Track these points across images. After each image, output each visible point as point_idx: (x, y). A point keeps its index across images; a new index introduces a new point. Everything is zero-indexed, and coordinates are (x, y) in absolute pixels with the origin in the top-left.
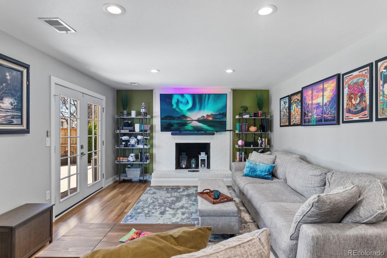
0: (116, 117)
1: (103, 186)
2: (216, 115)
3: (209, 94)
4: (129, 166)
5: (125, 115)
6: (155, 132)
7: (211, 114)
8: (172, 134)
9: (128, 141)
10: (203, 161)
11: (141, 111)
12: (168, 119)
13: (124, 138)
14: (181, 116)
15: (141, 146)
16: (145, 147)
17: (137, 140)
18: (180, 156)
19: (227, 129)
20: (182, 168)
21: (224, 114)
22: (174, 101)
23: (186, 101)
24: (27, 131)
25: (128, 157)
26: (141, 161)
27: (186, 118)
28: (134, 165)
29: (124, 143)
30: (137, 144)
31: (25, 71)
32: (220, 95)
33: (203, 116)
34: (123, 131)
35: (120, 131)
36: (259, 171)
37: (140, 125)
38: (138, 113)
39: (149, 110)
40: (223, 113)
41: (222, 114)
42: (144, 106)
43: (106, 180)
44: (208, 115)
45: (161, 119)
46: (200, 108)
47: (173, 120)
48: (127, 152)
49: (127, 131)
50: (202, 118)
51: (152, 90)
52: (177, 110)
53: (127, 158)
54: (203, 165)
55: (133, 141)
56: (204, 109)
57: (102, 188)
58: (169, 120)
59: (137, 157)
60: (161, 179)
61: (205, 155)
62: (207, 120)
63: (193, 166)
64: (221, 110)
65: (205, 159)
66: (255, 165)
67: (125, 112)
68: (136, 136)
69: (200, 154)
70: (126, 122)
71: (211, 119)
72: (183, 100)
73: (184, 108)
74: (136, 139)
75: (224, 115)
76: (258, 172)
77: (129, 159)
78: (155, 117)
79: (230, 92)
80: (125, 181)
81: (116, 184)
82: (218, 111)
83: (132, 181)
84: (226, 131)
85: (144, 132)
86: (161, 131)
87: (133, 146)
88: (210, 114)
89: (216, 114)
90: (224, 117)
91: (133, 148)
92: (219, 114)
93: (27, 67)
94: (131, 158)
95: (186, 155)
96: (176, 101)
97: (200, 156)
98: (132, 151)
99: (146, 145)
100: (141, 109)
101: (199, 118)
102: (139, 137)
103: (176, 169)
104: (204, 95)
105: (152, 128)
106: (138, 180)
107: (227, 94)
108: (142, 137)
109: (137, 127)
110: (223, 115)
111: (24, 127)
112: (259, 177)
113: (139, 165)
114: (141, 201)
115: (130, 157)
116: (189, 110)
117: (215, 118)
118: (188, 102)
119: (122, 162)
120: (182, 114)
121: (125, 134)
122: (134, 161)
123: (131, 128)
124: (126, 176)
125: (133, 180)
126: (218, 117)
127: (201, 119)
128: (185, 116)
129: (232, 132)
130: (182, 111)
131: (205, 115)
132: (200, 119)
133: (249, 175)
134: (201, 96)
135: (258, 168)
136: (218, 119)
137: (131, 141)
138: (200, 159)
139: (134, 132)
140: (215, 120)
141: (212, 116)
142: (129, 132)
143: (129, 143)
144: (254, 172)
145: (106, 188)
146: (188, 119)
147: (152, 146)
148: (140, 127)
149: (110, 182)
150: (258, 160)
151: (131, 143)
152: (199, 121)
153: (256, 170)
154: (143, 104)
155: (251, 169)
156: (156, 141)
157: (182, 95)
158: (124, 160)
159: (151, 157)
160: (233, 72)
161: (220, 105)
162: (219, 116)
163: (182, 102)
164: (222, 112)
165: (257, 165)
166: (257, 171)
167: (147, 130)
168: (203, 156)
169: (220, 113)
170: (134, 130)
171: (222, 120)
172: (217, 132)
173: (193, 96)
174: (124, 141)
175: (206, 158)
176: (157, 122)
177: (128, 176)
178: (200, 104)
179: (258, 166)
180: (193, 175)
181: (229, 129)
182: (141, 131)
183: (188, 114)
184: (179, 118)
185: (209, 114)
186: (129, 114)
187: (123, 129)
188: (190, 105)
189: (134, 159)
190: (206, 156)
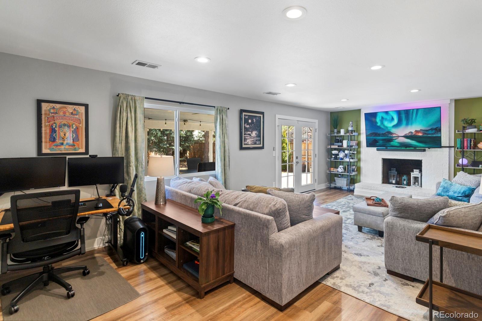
0: (328, 135)
1: (316, 189)
2: (427, 130)
3: (417, 110)
4: (340, 176)
5: (335, 133)
6: (362, 147)
7: (421, 130)
8: (378, 150)
9: (338, 155)
10: (416, 178)
11: (349, 130)
12: (373, 135)
13: (334, 152)
14: (386, 133)
15: (347, 160)
16: (351, 160)
17: (345, 154)
18: (389, 172)
19: (442, 146)
20: (392, 183)
21: (438, 129)
22: (378, 120)
23: (391, 118)
24: (263, 148)
25: (338, 168)
26: (348, 172)
27: (391, 134)
28: (344, 176)
29: (333, 156)
30: (345, 157)
31: (262, 116)
32: (432, 108)
33: (411, 132)
34: (333, 147)
35: (331, 147)
36: (452, 191)
37: (348, 142)
38: (347, 131)
39: (357, 128)
40: (437, 128)
41: (435, 129)
42: (351, 124)
43: (318, 184)
44: (416, 131)
45: (367, 136)
46: (407, 124)
47: (378, 136)
48: (338, 163)
49: (336, 147)
50: (410, 134)
51: (360, 110)
52: (382, 127)
53: (337, 169)
54: (417, 183)
55: (341, 155)
56: (412, 124)
57: (315, 189)
58: (374, 136)
59: (345, 169)
60: (364, 190)
61: (419, 173)
62: (416, 136)
63: (405, 182)
64: (433, 124)
65: (418, 177)
66: (449, 185)
67: (336, 131)
68: (344, 150)
69: (413, 171)
70: (337, 139)
71: (420, 134)
72: (388, 117)
73: (389, 125)
74: (344, 154)
75: (439, 130)
76: (451, 192)
77: (338, 170)
78: (362, 133)
79: (449, 104)
80: (335, 188)
81: (327, 189)
82: (430, 126)
83: (342, 189)
84: (441, 147)
85: (350, 147)
86: (367, 147)
87: (342, 159)
88: (419, 130)
89: (427, 129)
90: (438, 132)
91: (343, 161)
92: (432, 129)
93: (263, 113)
94: (340, 169)
95: (396, 171)
96: (380, 118)
97: (412, 173)
98: (342, 163)
99: (352, 159)
100: (349, 128)
101: (406, 134)
102: (346, 152)
103: (383, 183)
104: (411, 110)
105: (359, 144)
106: (347, 189)
107: (440, 107)
108: (348, 151)
109: (345, 144)
110: (437, 130)
111: (261, 146)
112: (451, 197)
113: (347, 176)
115: (339, 168)
116: (395, 126)
117: (426, 134)
118: (393, 119)
119: (333, 172)
120: (387, 130)
121: (335, 149)
122: (342, 172)
123: (340, 144)
124: (336, 184)
125: (343, 188)
126: (430, 132)
127: (409, 135)
129: (453, 149)
130: (387, 127)
131: (413, 131)
132: (408, 135)
133: (441, 194)
134: (407, 112)
135: (451, 189)
136: (430, 134)
137: (340, 155)
138: (412, 176)
139: (342, 147)
140: (425, 135)
141: (421, 131)
142: (338, 147)
143: (338, 157)
144: (446, 192)
145: (318, 190)
146: (394, 136)
147: (359, 160)
148: (347, 143)
149: (323, 186)
150: (460, 181)
151: (340, 157)
152: (406, 137)
153: (448, 190)
154: (351, 123)
155: (444, 189)
156: (363, 156)
157: (387, 113)
158: (334, 171)
159: (359, 170)
161: (432, 119)
162: (431, 131)
163: (386, 119)
164: (435, 127)
165: (452, 185)
166: (450, 192)
167: (353, 146)
168: (415, 173)
169: (432, 128)
170: (342, 146)
171: (435, 136)
172: (429, 148)
173: (399, 113)
174: (334, 155)
175: (419, 176)
176: (363, 139)
177: (337, 184)
178: (407, 120)
179: (453, 186)
181: (448, 145)
182: (348, 146)
183: (393, 130)
184: (384, 135)
185: (418, 129)
186: (339, 132)
187: (333, 145)
188: (396, 121)
189: (343, 170)
190: (420, 174)
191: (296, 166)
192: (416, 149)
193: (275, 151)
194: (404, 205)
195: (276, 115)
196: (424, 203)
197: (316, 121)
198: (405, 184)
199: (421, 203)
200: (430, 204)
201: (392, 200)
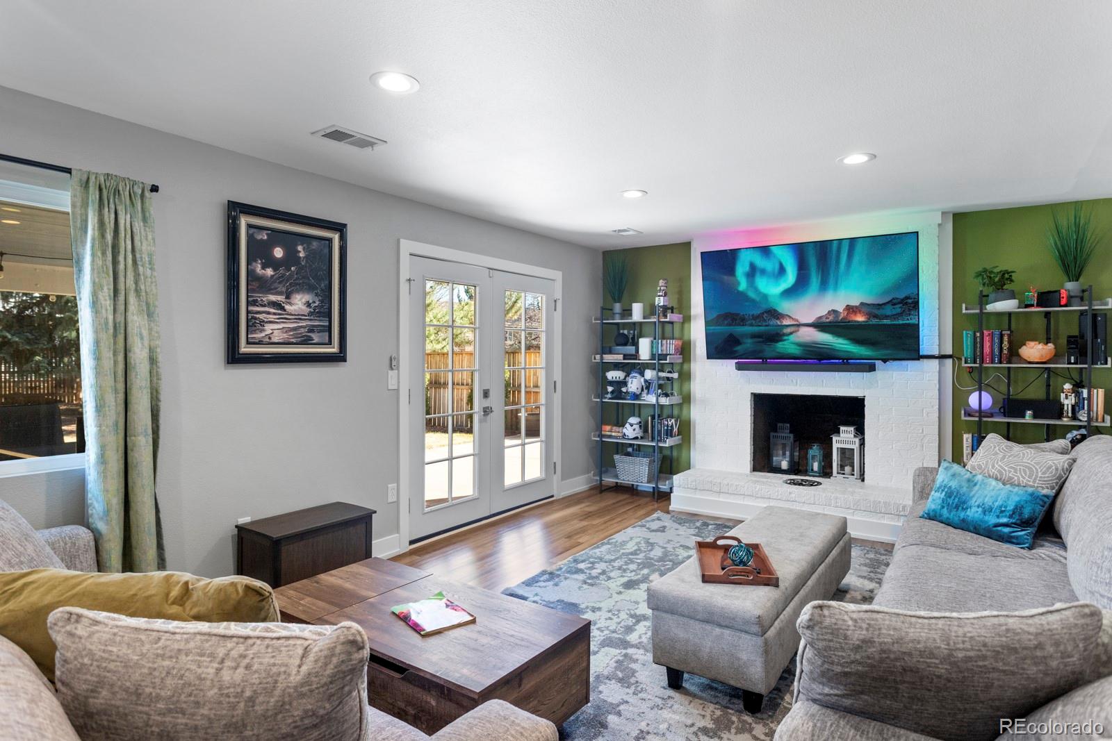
0: (594, 322)
1: (555, 493)
2: (879, 306)
3: (853, 241)
4: (630, 450)
5: (617, 316)
6: (695, 360)
7: (862, 304)
8: (740, 367)
9: (624, 383)
10: (846, 455)
11: (656, 303)
12: (726, 322)
13: (612, 375)
14: (763, 313)
15: (651, 399)
16: (664, 401)
17: (646, 381)
18: (772, 434)
19: (921, 354)
20: (778, 470)
21: (910, 301)
22: (741, 269)
23: (777, 267)
24: (340, 357)
25: (623, 425)
26: (653, 439)
27: (778, 319)
28: (642, 449)
29: (610, 389)
30: (646, 391)
31: (336, 237)
32: (893, 236)
33: (834, 312)
34: (609, 358)
35: (602, 358)
36: (978, 506)
37: (652, 342)
38: (651, 310)
39: (680, 301)
40: (907, 298)
41: (903, 300)
42: (662, 288)
43: (562, 479)
44: (850, 309)
45: (707, 323)
46: (824, 285)
47: (740, 325)
48: (627, 411)
49: (618, 358)
50: (831, 318)
51: (690, 243)
52: (751, 294)
53: (621, 428)
54: (848, 469)
55: (634, 384)
56: (836, 288)
57: (552, 496)
58: (730, 325)
59: (644, 427)
60: (698, 496)
61: (855, 436)
62: (849, 322)
63: (816, 466)
64: (898, 286)
65: (853, 449)
66: (965, 484)
67: (617, 307)
68: (641, 369)
69: (838, 432)
70: (623, 334)
71: (860, 318)
72: (769, 265)
73: (771, 289)
74: (642, 380)
75: (911, 304)
76: (974, 509)
77: (625, 430)
78: (696, 317)
79: (939, 225)
80: (619, 489)
81: (592, 492)
82: (886, 292)
83: (637, 490)
84: (919, 357)
85: (659, 360)
86: (708, 358)
87: (636, 397)
88: (857, 304)
89: (881, 303)
90: (910, 310)
91: (640, 404)
92: (892, 302)
93: (340, 228)
94: (631, 430)
95: (790, 432)
96: (747, 268)
97: (835, 439)
98: (636, 410)
99: (667, 395)
100: (657, 298)
101: (820, 317)
102: (649, 374)
103: (755, 469)
104: (835, 244)
105: (685, 350)
106: (651, 490)
107: (917, 232)
108: (654, 373)
109: (645, 348)
110: (906, 303)
111: (334, 349)
112: (975, 528)
113: (651, 450)
114: (608, 543)
115: (627, 425)
116: (789, 293)
117: (876, 316)
118: (782, 270)
119: (610, 437)
120: (765, 306)
121: (616, 366)
122: (636, 438)
123: (630, 349)
124: (616, 476)
125: (639, 488)
126: (889, 310)
127: (827, 320)
128: (774, 314)
129: (949, 362)
130: (765, 297)
131: (840, 308)
132: (824, 320)
133: (941, 516)
134: (823, 248)
135: (973, 496)
136: (886, 317)
137: (629, 385)
138: (835, 446)
139: (636, 359)
140: (874, 321)
141: (864, 309)
142: (624, 359)
143: (624, 390)
144: (957, 507)
145: (563, 498)
146: (786, 322)
147: (687, 399)
148: (652, 347)
149: (579, 484)
150: (993, 467)
151: (630, 390)
152: (820, 325)
153: (964, 502)
154: (661, 282)
155: (950, 497)
156: (697, 387)
157: (765, 250)
158: (613, 434)
159: (685, 429)
160: (869, 161)
161: (892, 272)
162: (889, 307)
163: (763, 272)
164: (901, 295)
165: (975, 485)
166: (971, 507)
167: (667, 355)
168: (845, 438)
169: (893, 299)
170: (636, 356)
171: (901, 322)
172: (885, 361)
173: (800, 250)
174: (611, 383)
175: (856, 446)
176: (698, 332)
177: (621, 477)
178: (823, 271)
179: (976, 488)
180: (793, 495)
181: (936, 353)
182: (653, 357)
183: (785, 307)
184: (759, 318)
185: (855, 302)
186: (627, 312)
187: (610, 352)
188: (791, 278)
189: (639, 433)
190: (857, 440)
191: (481, 421)
192: (848, 364)
193: (398, 369)
194: (877, 657)
195: (402, 241)
196: (985, 645)
197: (557, 275)
198: (816, 472)
199: (968, 645)
200: (1015, 650)
201: (817, 628)
